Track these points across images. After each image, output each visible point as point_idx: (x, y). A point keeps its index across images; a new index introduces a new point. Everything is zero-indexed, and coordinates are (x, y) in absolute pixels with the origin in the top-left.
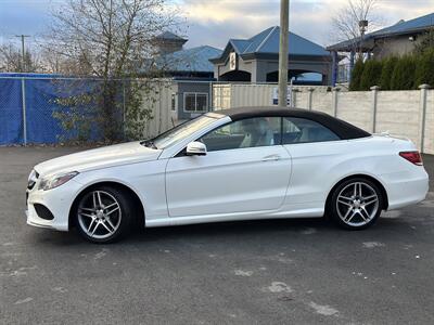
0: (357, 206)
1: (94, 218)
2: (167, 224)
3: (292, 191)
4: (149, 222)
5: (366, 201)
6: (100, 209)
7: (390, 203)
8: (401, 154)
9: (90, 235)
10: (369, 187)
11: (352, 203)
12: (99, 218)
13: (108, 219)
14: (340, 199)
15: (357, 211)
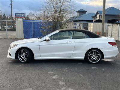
0: (94, 57)
1: (21, 56)
2: (40, 59)
3: (75, 52)
4: (35, 58)
5: (97, 56)
6: (23, 54)
7: (105, 57)
8: (109, 43)
9: (20, 61)
10: (98, 52)
11: (93, 56)
12: (23, 56)
13: (25, 57)
14: (89, 55)
15: (94, 58)
